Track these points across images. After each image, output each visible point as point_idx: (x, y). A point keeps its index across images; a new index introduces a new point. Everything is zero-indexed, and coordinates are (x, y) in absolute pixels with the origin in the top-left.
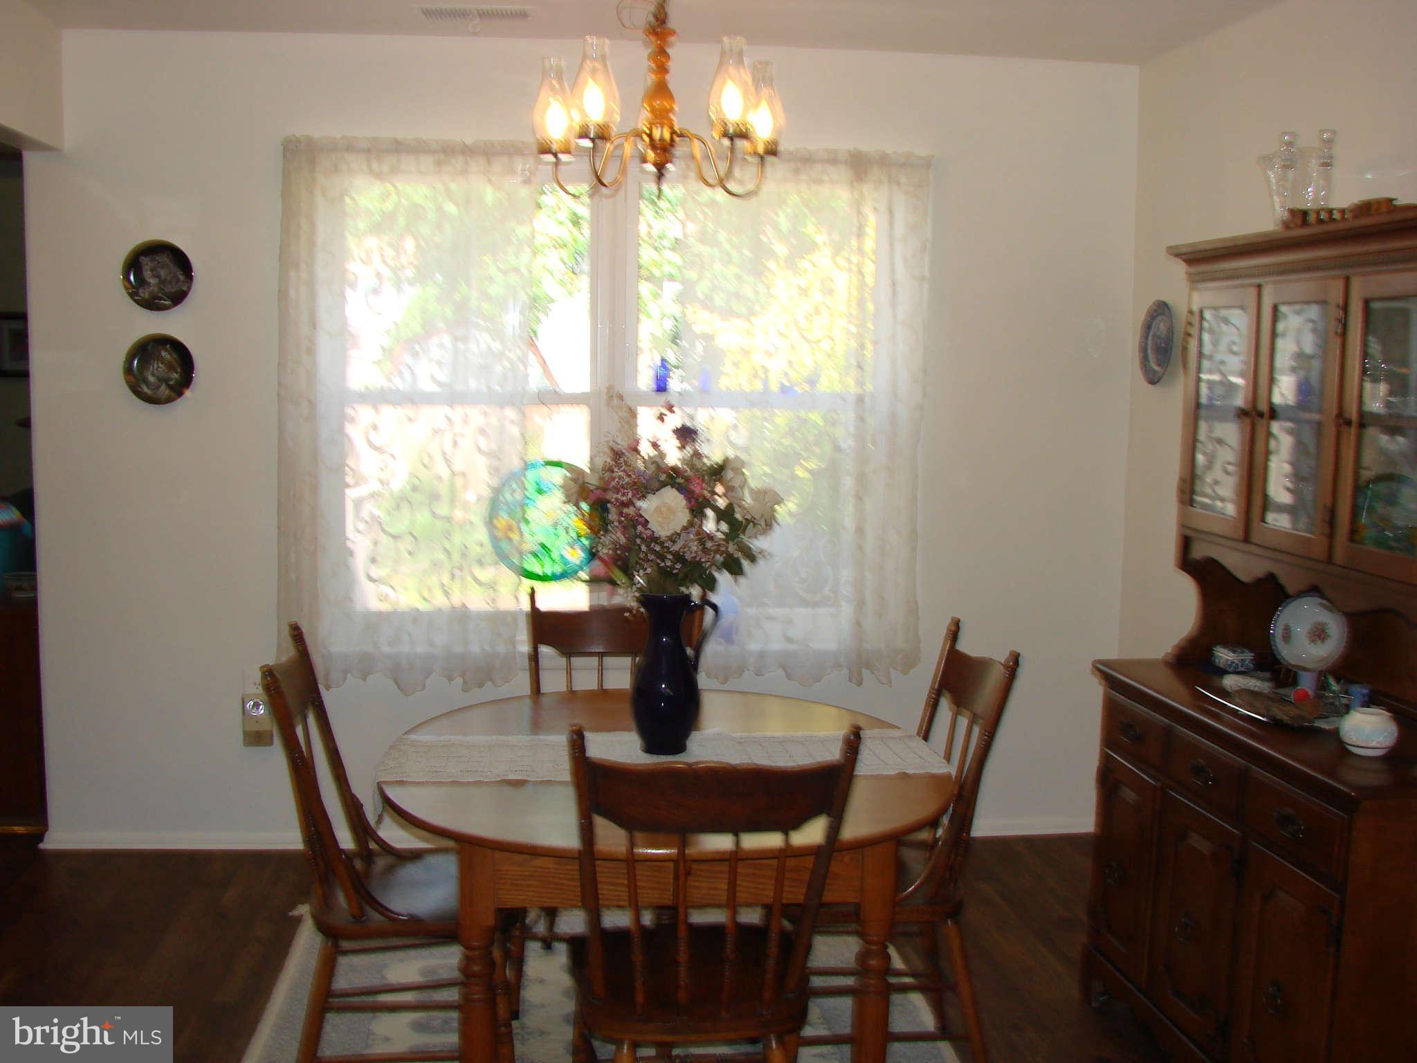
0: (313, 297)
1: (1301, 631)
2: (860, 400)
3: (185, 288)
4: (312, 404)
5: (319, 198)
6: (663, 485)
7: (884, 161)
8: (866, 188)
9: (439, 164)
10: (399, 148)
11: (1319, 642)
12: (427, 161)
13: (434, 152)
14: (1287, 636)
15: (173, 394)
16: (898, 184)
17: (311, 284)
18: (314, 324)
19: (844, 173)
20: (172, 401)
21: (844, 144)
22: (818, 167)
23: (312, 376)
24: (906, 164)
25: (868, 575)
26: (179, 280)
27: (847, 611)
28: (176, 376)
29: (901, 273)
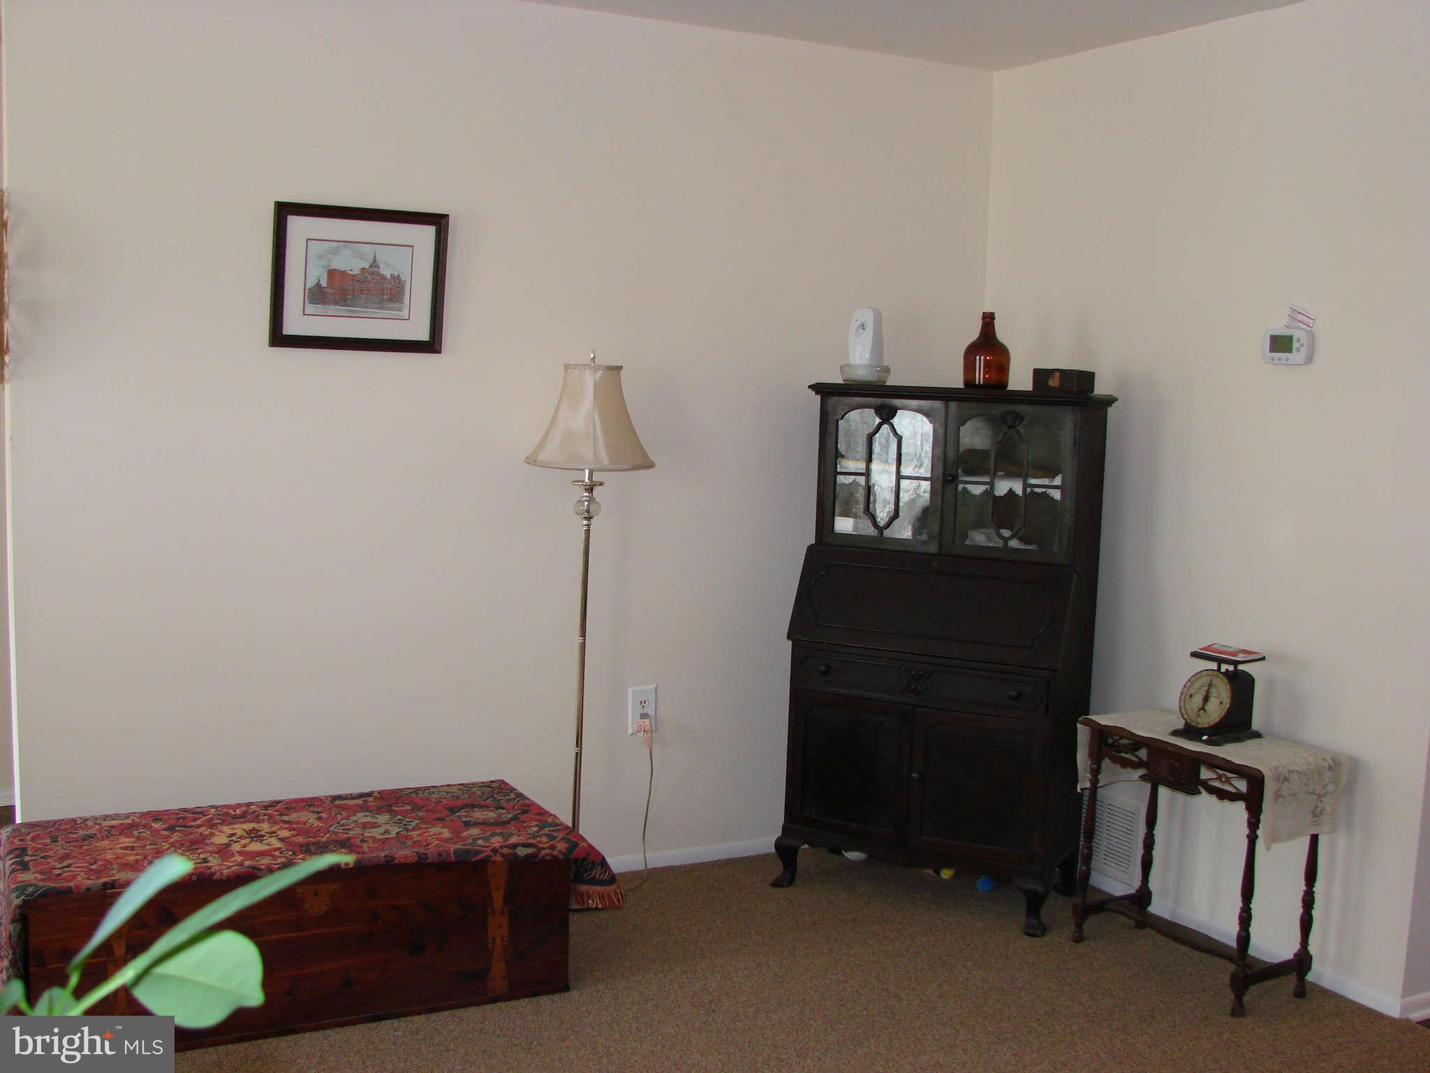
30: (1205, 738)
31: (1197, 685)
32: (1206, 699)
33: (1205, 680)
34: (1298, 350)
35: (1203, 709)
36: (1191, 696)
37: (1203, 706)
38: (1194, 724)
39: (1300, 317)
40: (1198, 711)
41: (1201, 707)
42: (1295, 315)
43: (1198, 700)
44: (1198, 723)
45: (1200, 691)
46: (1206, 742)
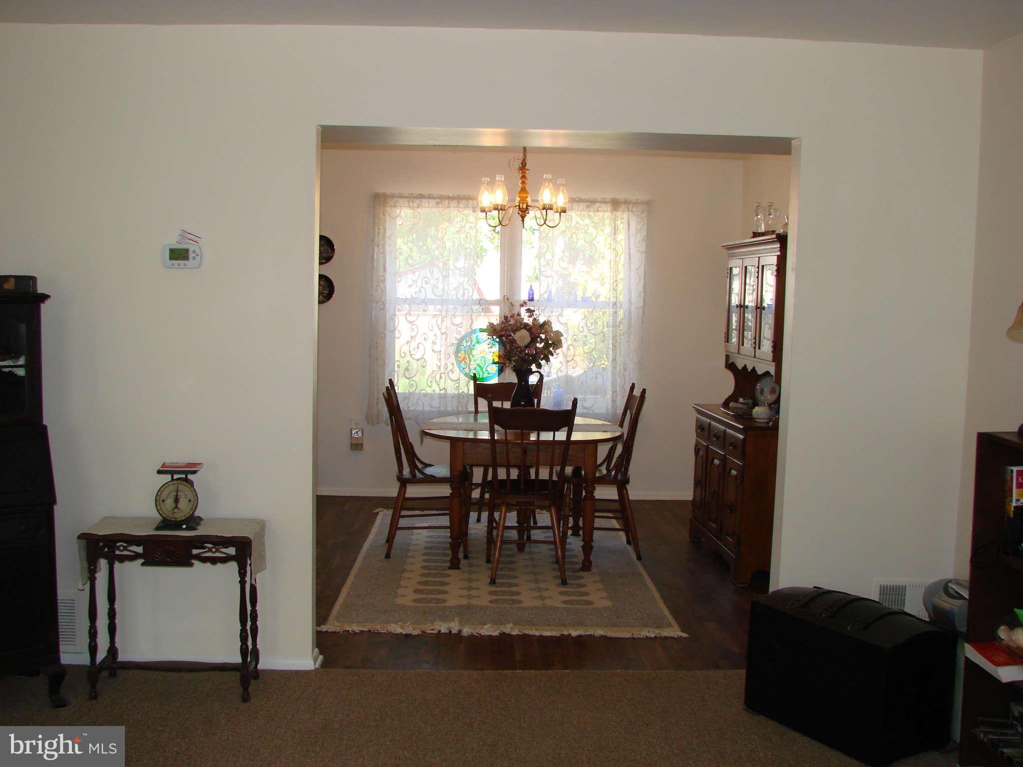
0: (384, 258)
1: (767, 390)
2: (615, 304)
3: (331, 255)
4: (384, 304)
5: (387, 217)
6: (522, 329)
7: (626, 202)
8: (619, 214)
9: (437, 203)
10: (421, 197)
11: (773, 394)
12: (433, 202)
13: (435, 198)
14: (762, 391)
15: (325, 300)
16: (632, 211)
17: (384, 253)
18: (385, 269)
19: (609, 207)
20: (324, 303)
21: (610, 196)
22: (598, 205)
23: (384, 291)
24: (636, 203)
25: (618, 379)
26: (329, 252)
27: (609, 396)
28: (326, 292)
29: (633, 251)
30: (184, 526)
31: (165, 493)
32: (177, 500)
33: (172, 488)
34: (194, 258)
35: (176, 507)
36: (164, 501)
37: (176, 506)
38: (173, 519)
39: (190, 236)
40: (173, 509)
41: (174, 506)
42: (184, 234)
43: (170, 502)
44: (176, 518)
45: (169, 496)
46: (187, 529)
